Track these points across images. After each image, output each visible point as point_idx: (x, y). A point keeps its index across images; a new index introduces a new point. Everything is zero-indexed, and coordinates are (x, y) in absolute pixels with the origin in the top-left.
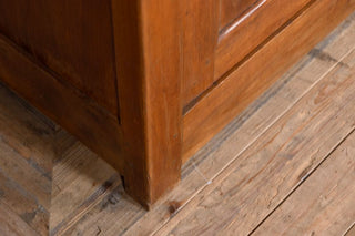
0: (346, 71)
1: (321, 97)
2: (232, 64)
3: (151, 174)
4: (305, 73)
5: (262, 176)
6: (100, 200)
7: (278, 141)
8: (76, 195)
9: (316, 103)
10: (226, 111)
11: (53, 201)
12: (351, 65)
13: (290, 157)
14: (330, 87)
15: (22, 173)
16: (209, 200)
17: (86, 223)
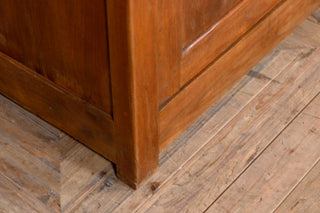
0: (278, 86)
1: (261, 104)
2: (192, 75)
3: (137, 158)
4: (248, 88)
5: (220, 161)
6: (98, 184)
7: (230, 136)
8: (80, 182)
9: (257, 109)
10: (190, 113)
11: (63, 187)
12: (282, 82)
13: (240, 147)
14: (267, 98)
15: (37, 168)
16: (181, 181)
17: (88, 201)
